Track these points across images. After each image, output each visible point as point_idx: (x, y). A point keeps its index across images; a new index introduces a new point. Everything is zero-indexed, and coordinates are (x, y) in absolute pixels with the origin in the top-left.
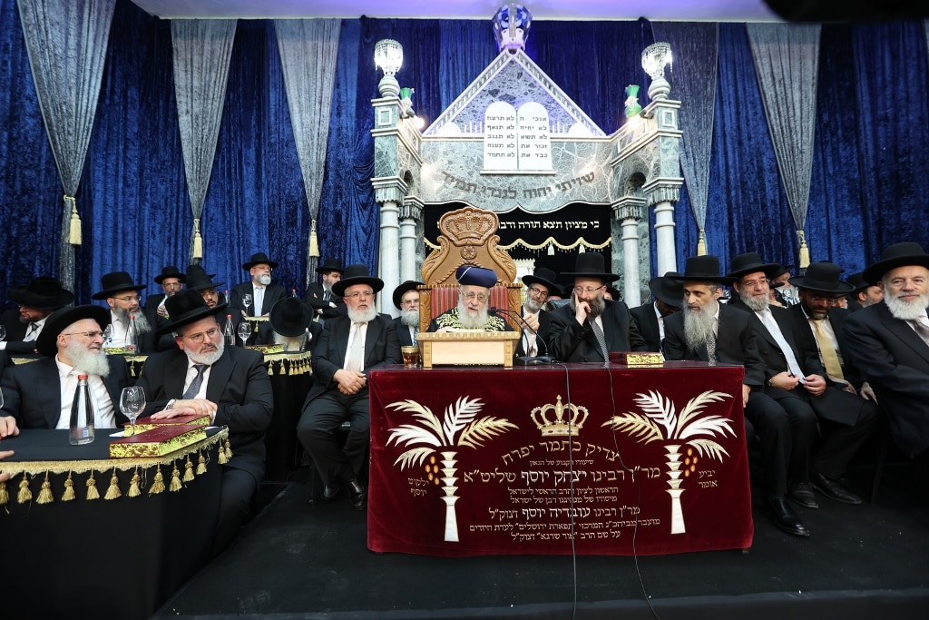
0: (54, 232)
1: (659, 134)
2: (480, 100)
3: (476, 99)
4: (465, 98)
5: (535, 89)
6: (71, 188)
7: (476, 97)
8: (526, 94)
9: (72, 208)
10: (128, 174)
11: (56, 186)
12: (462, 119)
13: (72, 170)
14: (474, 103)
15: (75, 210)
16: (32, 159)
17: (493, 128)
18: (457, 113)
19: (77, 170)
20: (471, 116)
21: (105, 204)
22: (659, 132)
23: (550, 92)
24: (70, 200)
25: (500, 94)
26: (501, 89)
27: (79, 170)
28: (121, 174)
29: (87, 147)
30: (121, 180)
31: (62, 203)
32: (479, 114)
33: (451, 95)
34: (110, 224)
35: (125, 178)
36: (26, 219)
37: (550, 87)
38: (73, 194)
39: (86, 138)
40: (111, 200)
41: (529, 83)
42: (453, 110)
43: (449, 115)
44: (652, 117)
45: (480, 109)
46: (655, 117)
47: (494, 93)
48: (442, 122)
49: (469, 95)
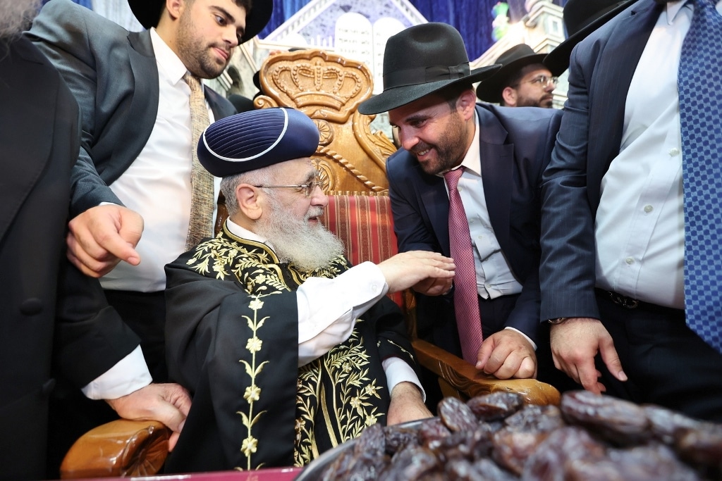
1: (547, 42)
2: (329, 14)
3: (325, 12)
4: (312, 10)
5: (391, 11)
7: (326, 10)
8: (381, 14)
12: (309, 32)
14: (323, 17)
17: (346, 41)
18: (303, 24)
20: (319, 29)
22: (547, 39)
23: (407, 15)
25: (352, 10)
26: (354, 6)
32: (328, 29)
33: (297, 6)
37: (407, 10)
41: (384, 3)
42: (299, 22)
43: (293, 26)
44: (535, 26)
45: (330, 24)
46: (540, 26)
47: (346, 8)
48: (285, 33)
49: (317, 7)
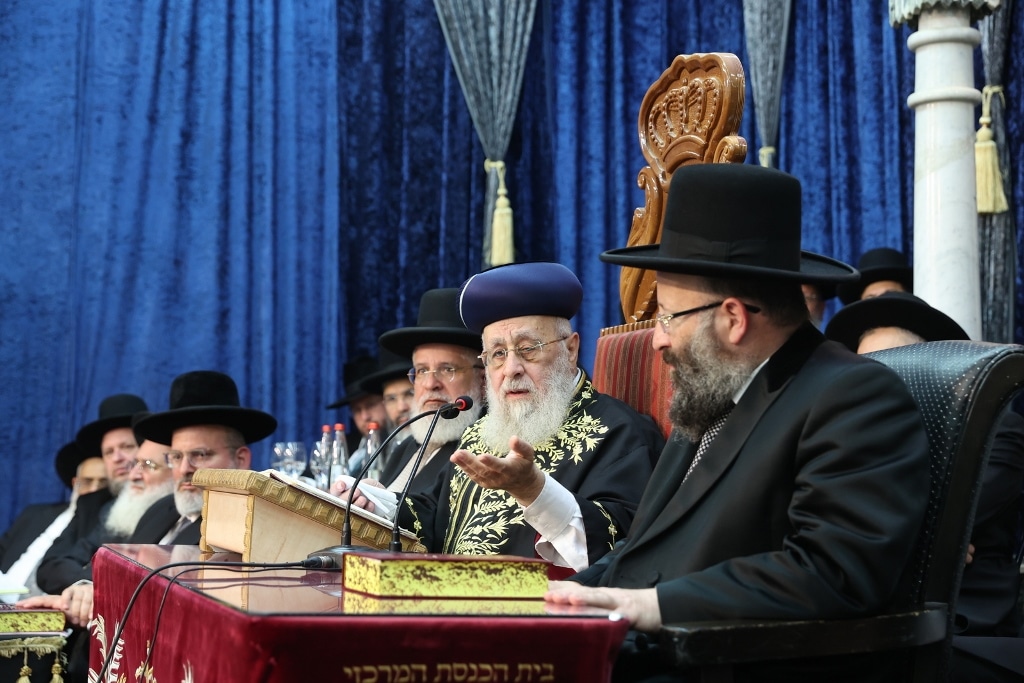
0: (468, 245)
6: (494, 144)
9: (497, 187)
10: (640, 66)
11: (470, 146)
13: (496, 102)
15: (502, 190)
16: (425, 102)
19: (507, 96)
21: (581, 155)
24: (495, 168)
27: (510, 97)
28: (618, 73)
29: (527, 39)
30: (618, 88)
31: (483, 177)
34: (596, 204)
35: (629, 79)
36: (419, 228)
38: (500, 154)
39: (525, 19)
40: (596, 146)
